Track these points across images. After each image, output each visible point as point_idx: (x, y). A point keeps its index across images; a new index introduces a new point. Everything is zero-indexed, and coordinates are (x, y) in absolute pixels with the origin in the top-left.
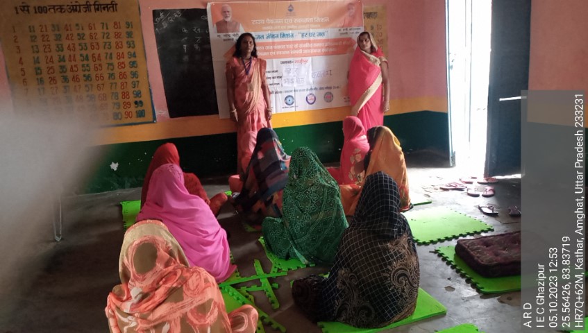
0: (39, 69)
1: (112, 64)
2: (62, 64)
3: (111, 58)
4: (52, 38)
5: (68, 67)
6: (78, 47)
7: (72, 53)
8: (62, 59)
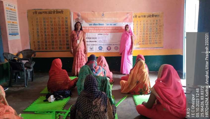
0: (38, 31)
1: (60, 31)
2: (45, 30)
3: (60, 29)
4: (43, 22)
5: (47, 32)
6: (50, 25)
7: (48, 27)
8: (45, 29)
